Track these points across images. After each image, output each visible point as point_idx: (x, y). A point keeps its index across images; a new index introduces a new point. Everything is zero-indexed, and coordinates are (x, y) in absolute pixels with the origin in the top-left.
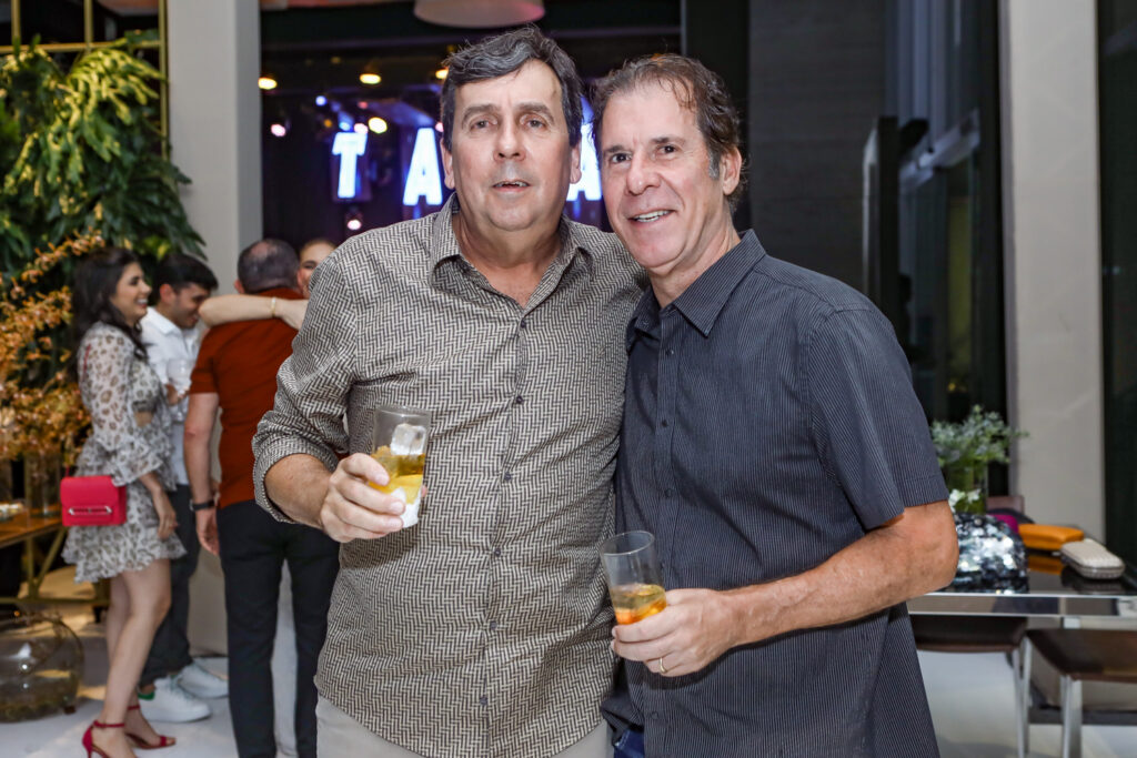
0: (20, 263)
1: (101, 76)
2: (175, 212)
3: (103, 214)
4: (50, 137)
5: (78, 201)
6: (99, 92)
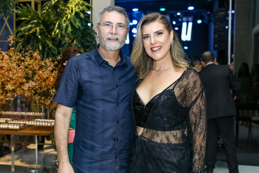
1: (75, 6)
2: (94, 43)
3: (76, 43)
4: (63, 22)
5: (70, 39)
6: (75, 10)
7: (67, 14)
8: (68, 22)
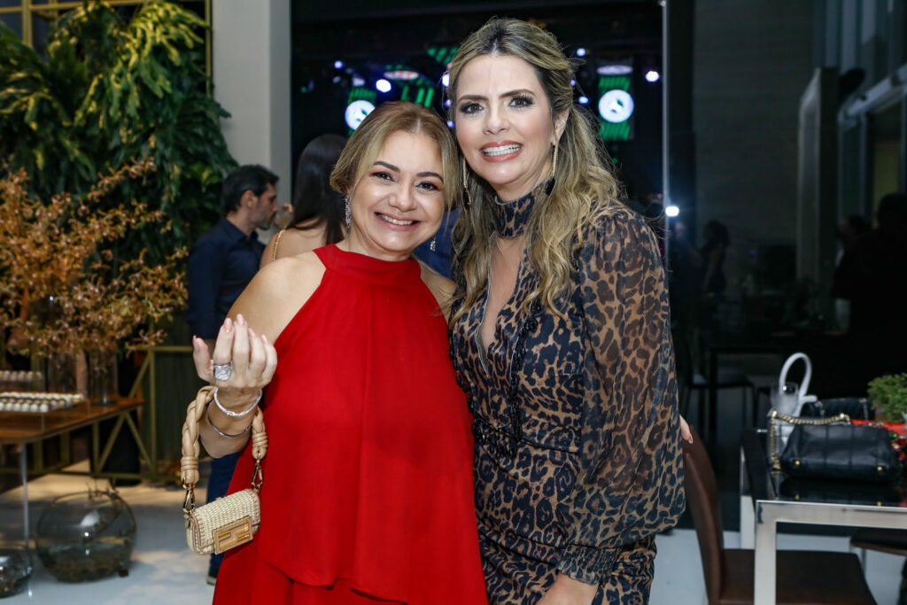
0: (86, 186)
1: (155, 25)
2: (217, 143)
3: (156, 144)
4: (113, 77)
5: (136, 132)
6: (154, 38)
7: (127, 52)
8: (129, 77)
